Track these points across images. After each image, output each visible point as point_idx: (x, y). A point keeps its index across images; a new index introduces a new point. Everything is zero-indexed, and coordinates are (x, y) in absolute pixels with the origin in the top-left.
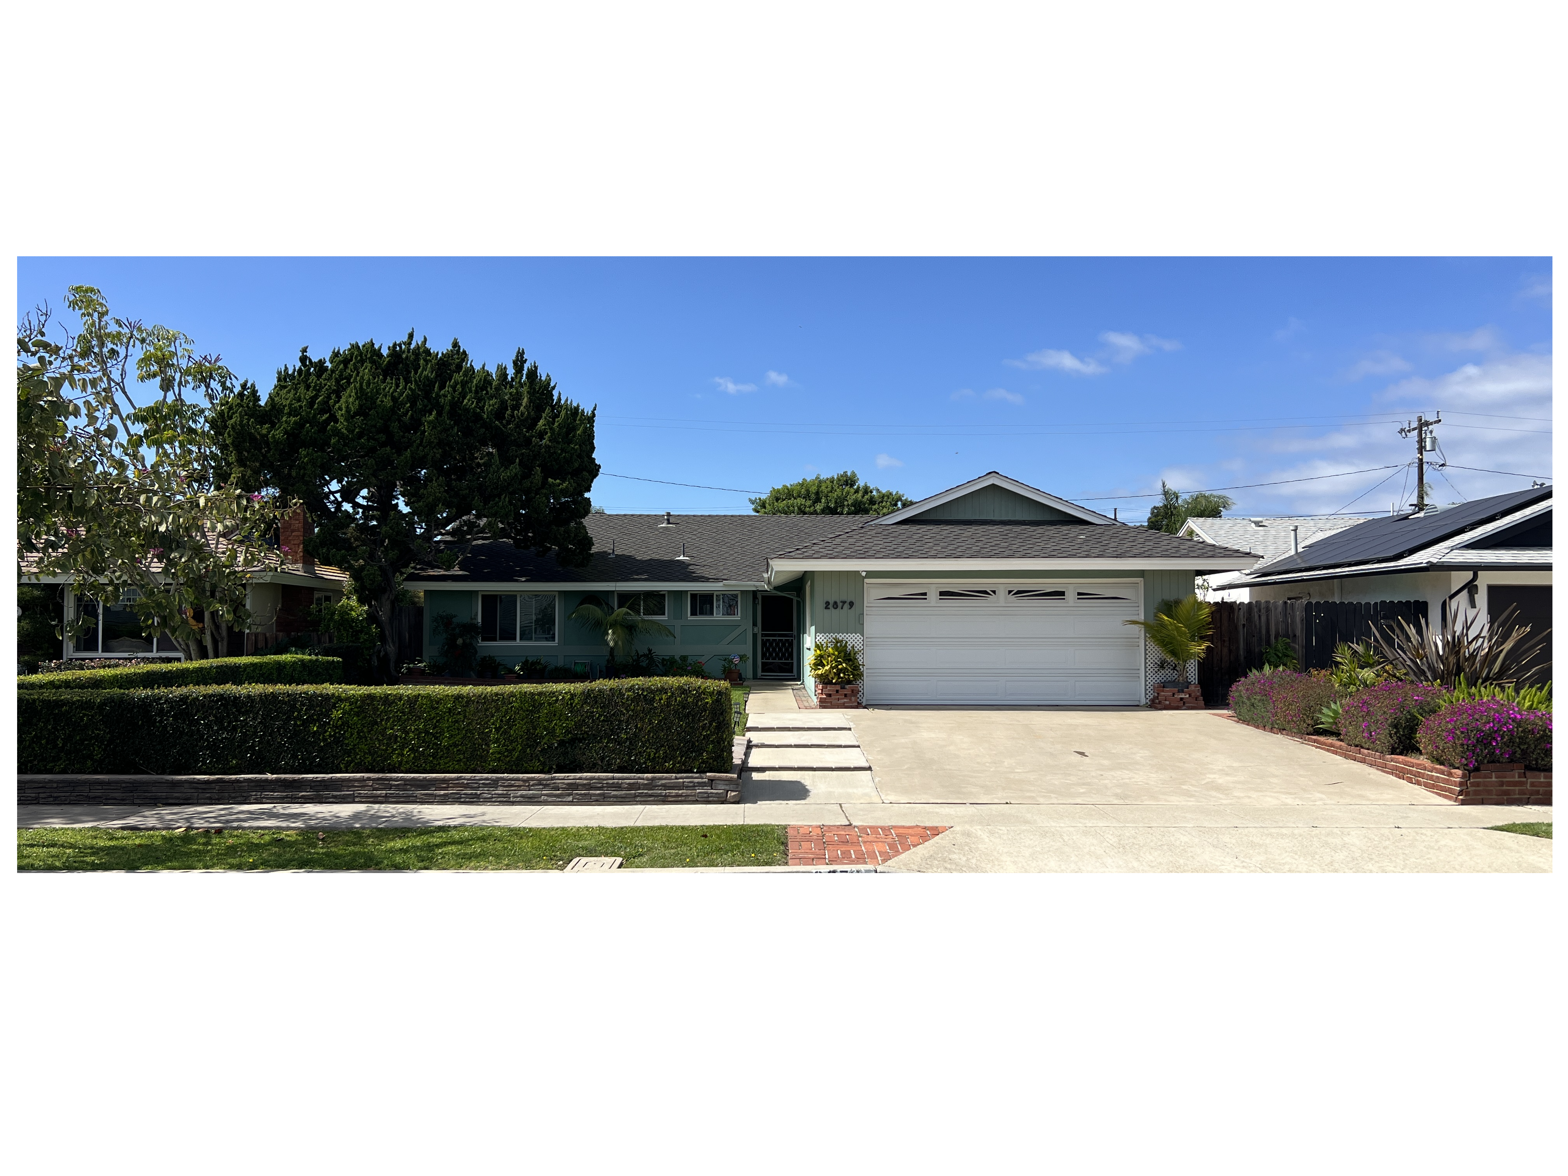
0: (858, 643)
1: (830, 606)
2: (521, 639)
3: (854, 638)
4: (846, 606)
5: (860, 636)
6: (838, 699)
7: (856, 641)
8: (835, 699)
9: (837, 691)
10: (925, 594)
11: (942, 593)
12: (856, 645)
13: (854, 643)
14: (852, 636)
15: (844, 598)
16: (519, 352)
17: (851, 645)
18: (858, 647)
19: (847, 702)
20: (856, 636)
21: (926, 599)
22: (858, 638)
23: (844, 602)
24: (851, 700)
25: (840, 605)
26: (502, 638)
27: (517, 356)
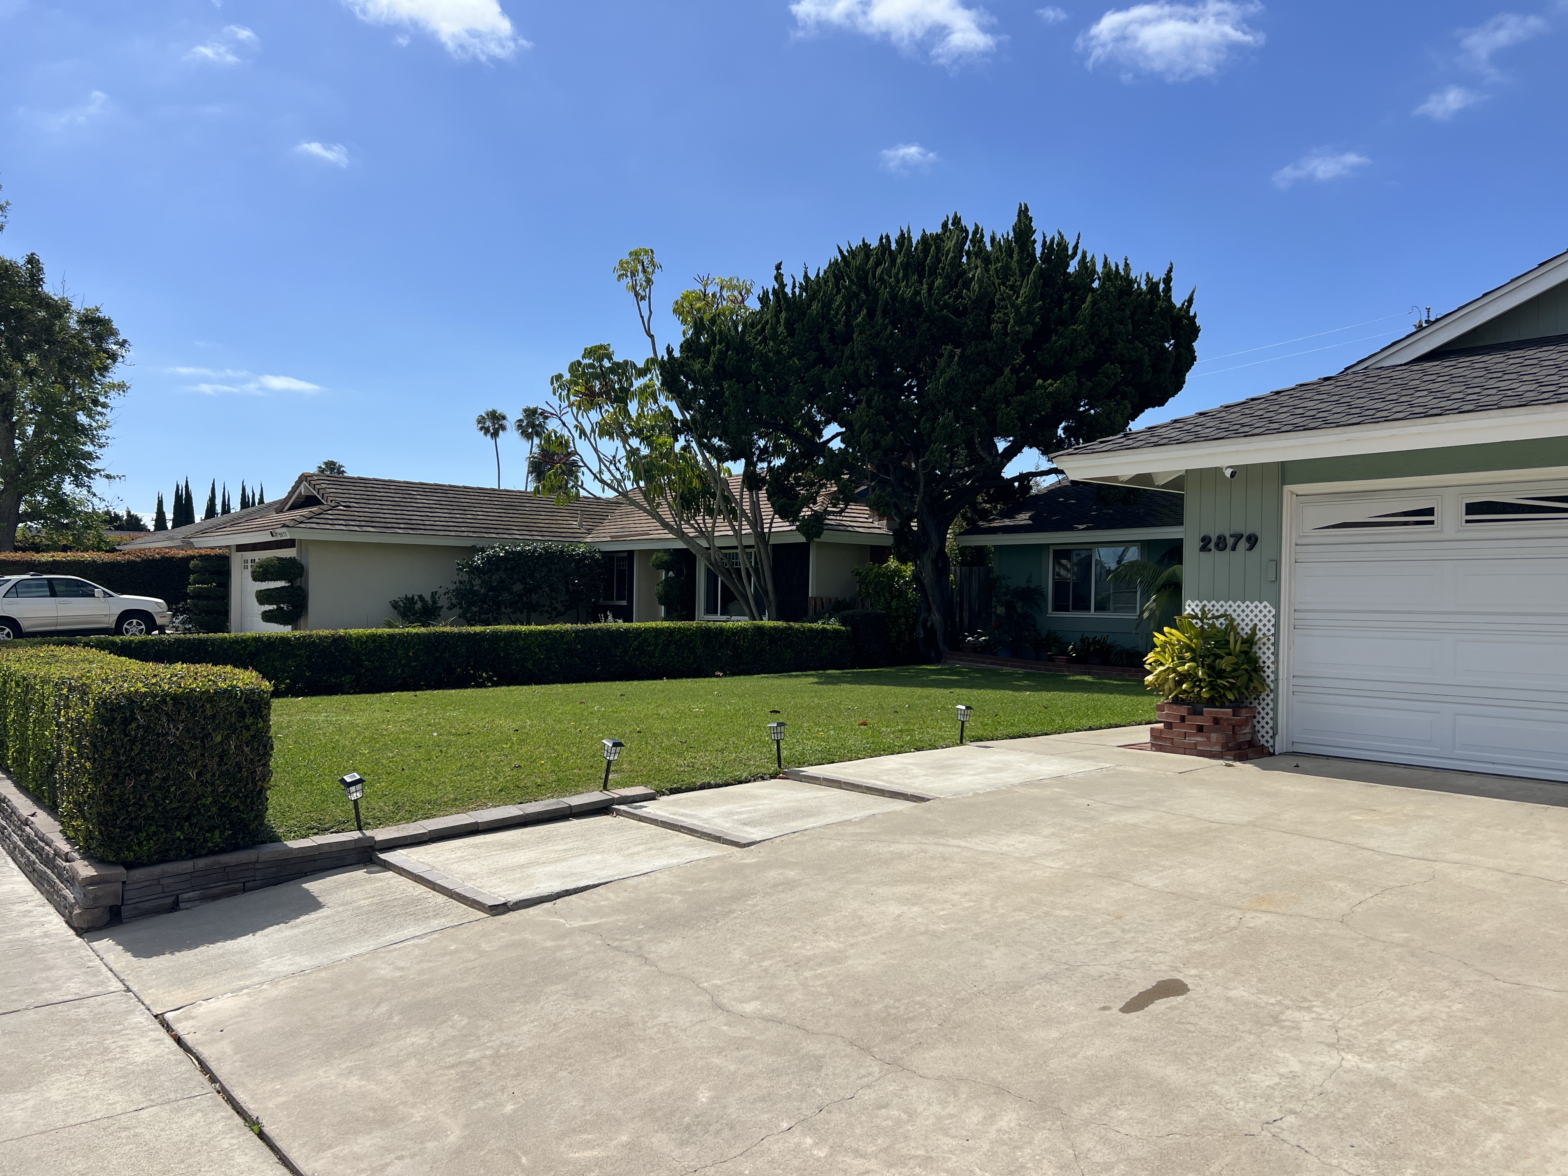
0: (1265, 621)
1: (1212, 545)
2: (1096, 610)
3: (1256, 611)
4: (1243, 544)
5: (1270, 608)
6: (1185, 735)
7: (1261, 616)
8: (1179, 734)
9: (1183, 719)
10: (1430, 512)
11: (1471, 509)
12: (1260, 625)
13: (1256, 621)
14: (1252, 606)
15: (1238, 528)
16: (1020, 211)
17: (1251, 625)
18: (1264, 630)
19: (1201, 743)
20: (1261, 607)
21: (1432, 522)
22: (1265, 612)
23: (1238, 537)
24: (1208, 738)
25: (1230, 541)
26: (1076, 608)
27: (1019, 216)
